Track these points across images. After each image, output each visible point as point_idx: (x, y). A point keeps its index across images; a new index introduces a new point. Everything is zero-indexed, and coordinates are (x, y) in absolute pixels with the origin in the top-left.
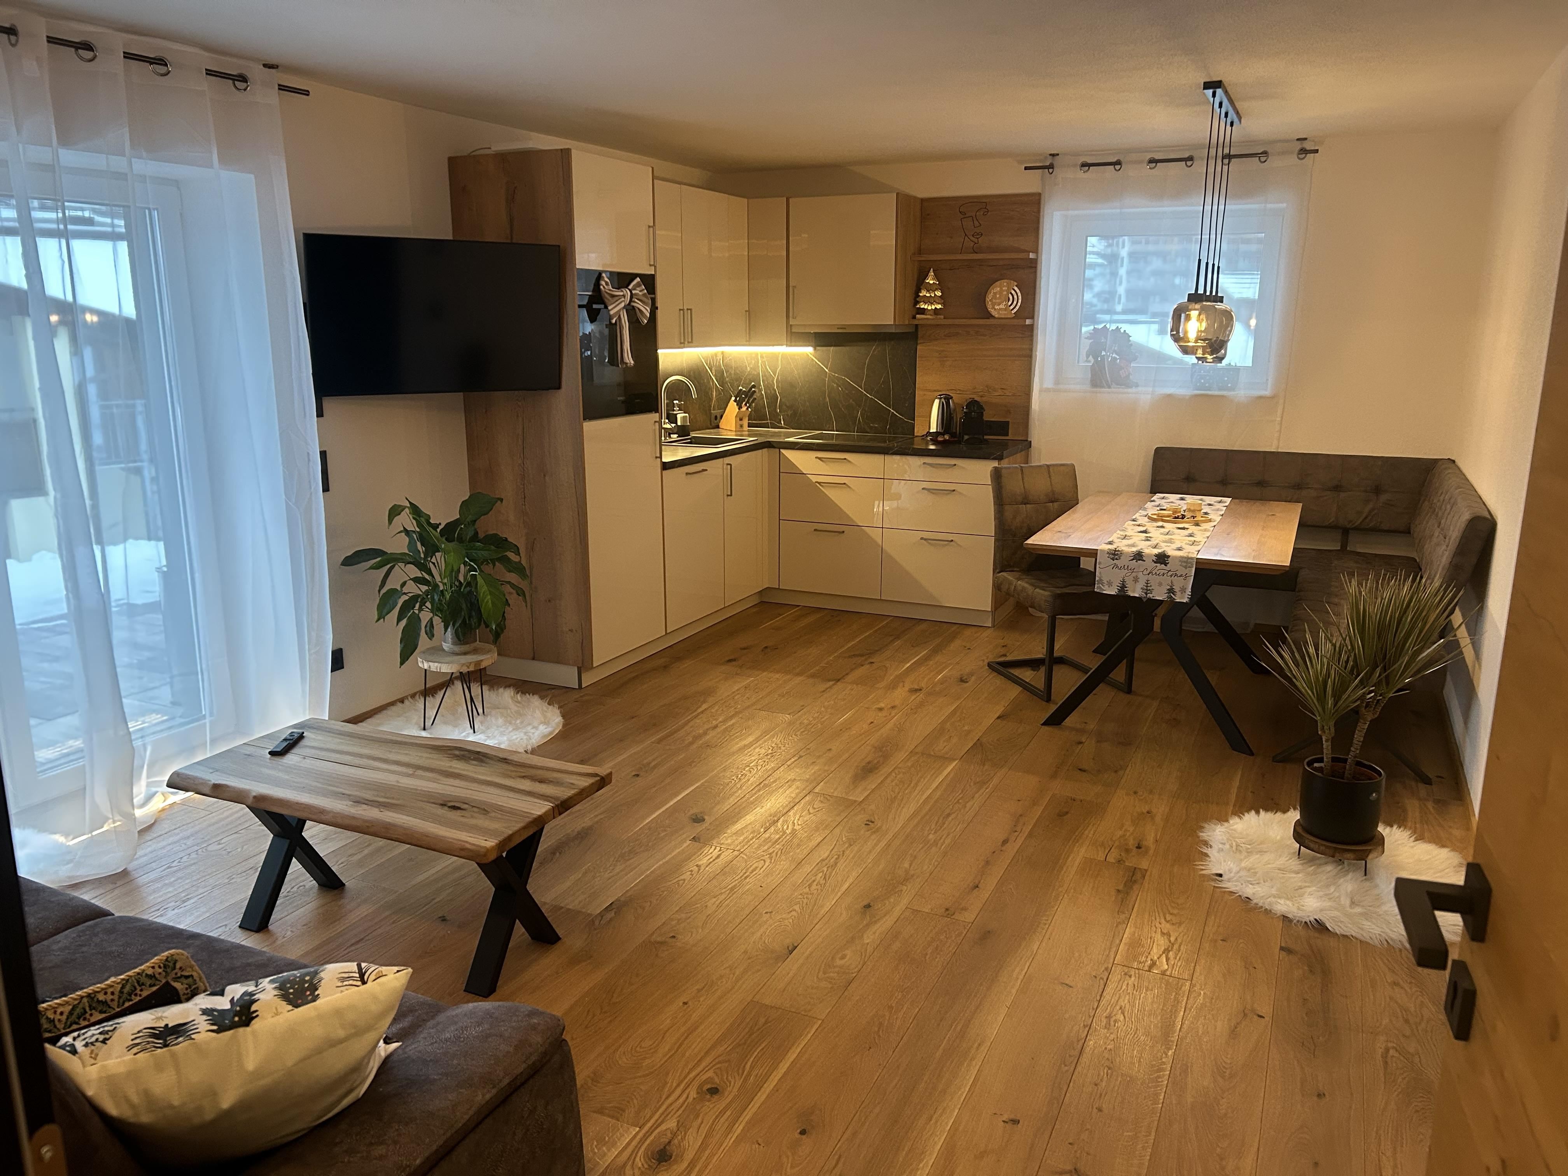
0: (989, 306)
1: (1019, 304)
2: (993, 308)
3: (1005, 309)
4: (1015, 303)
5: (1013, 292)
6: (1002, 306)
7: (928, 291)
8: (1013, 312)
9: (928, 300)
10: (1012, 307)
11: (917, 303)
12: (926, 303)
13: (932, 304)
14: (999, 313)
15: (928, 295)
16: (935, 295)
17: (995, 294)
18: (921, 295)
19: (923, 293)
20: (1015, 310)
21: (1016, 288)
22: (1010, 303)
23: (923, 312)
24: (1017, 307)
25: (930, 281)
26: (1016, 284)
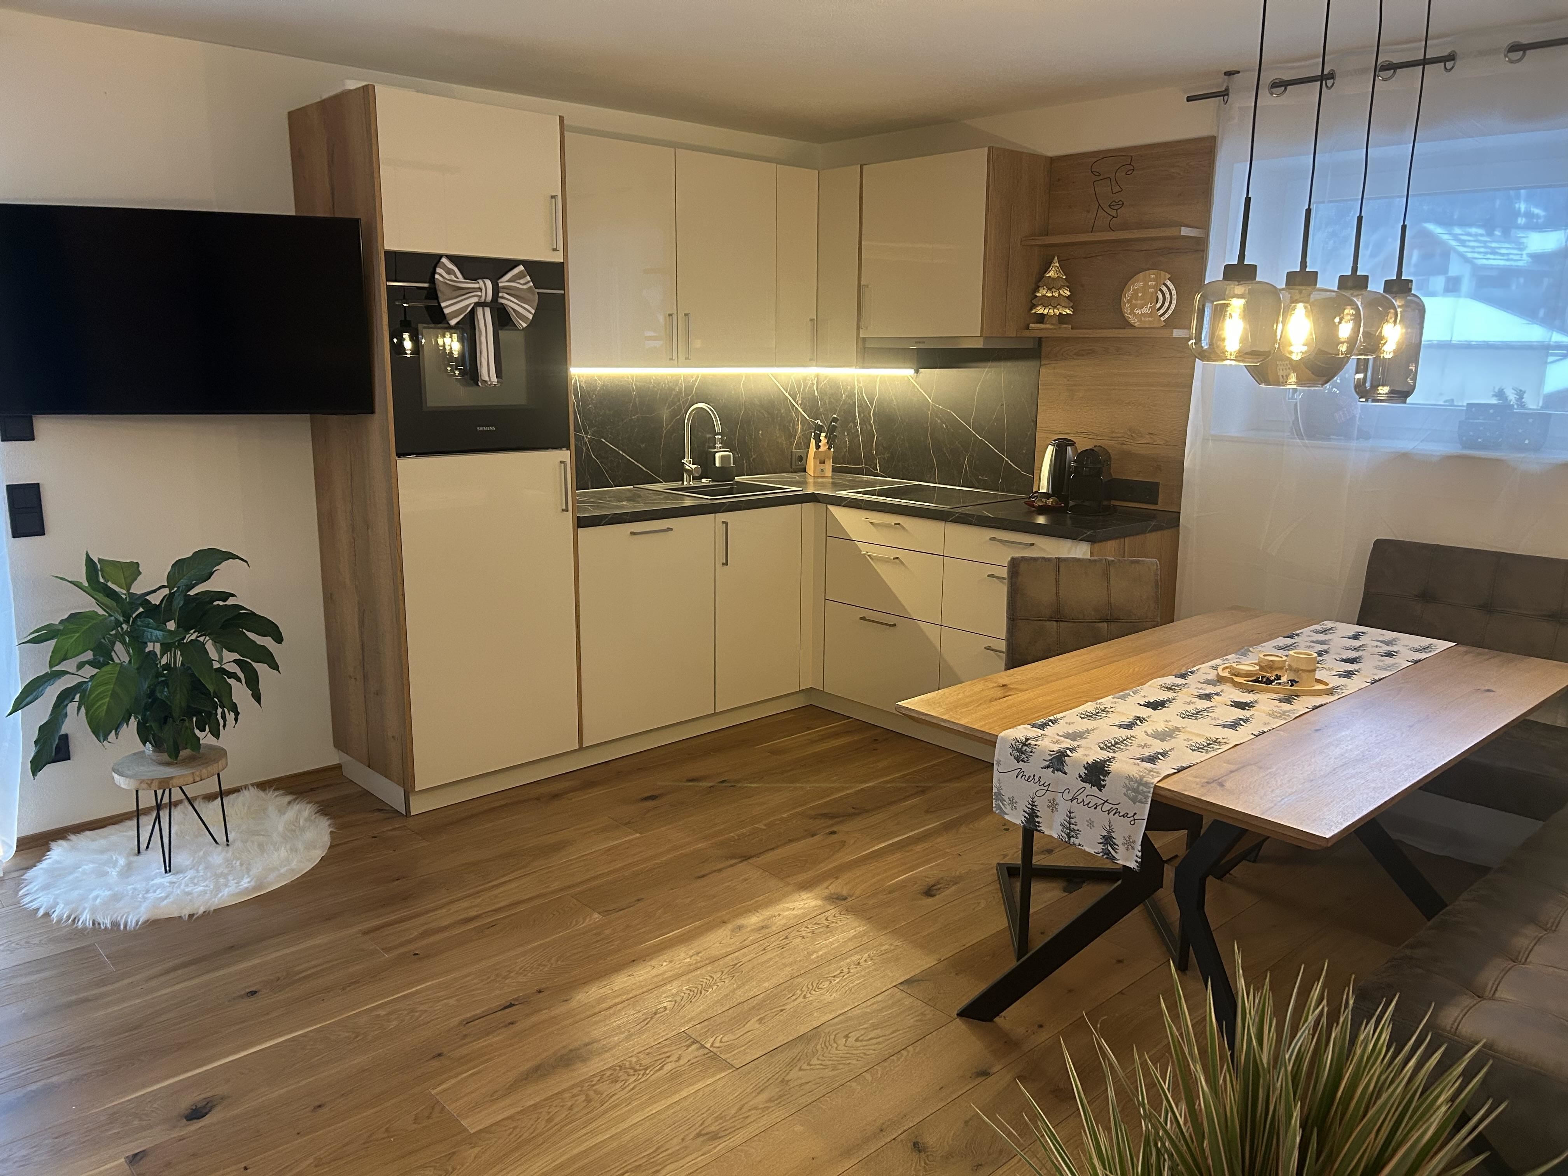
0: (1126, 309)
1: (1173, 307)
2: (1132, 313)
3: (1150, 315)
4: (1167, 305)
5: (1164, 288)
6: (1145, 310)
7: (1049, 289)
8: (1162, 319)
9: (1047, 302)
10: (1161, 311)
11: (1034, 306)
12: (1046, 307)
13: (1055, 307)
14: (1140, 321)
15: (1049, 295)
16: (1060, 294)
17: (1136, 292)
18: (1039, 295)
19: (1042, 292)
20: (1166, 316)
21: (1169, 283)
22: (1158, 305)
23: (1041, 318)
24: (1170, 312)
25: (1052, 273)
26: (1168, 276)
